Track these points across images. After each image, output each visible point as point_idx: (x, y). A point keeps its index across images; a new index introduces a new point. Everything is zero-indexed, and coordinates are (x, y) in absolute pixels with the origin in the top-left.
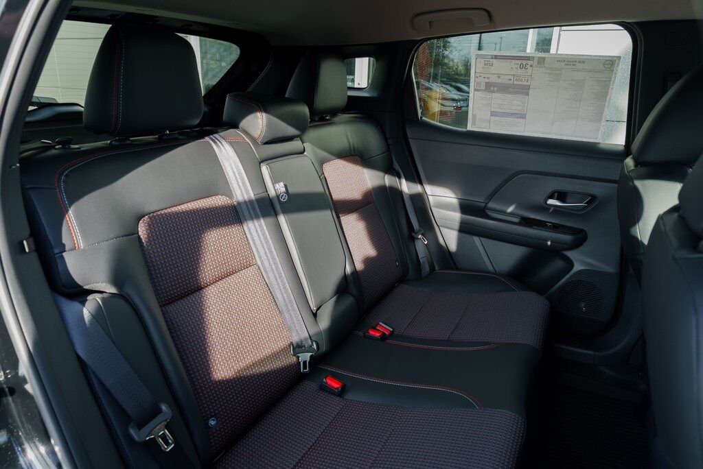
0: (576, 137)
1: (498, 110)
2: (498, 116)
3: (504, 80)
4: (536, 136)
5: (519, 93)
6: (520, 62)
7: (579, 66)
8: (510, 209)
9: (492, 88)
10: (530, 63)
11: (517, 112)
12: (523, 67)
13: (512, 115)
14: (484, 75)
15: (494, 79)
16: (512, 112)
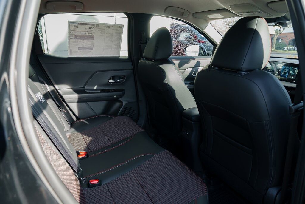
0: (112, 55)
1: (82, 47)
2: (81, 49)
3: (83, 34)
4: (97, 56)
5: (90, 39)
6: (89, 26)
7: (111, 28)
8: (95, 88)
9: (78, 37)
10: (93, 26)
11: (89, 47)
12: (90, 28)
13: (87, 48)
14: (73, 32)
15: (78, 33)
16: (88, 47)
